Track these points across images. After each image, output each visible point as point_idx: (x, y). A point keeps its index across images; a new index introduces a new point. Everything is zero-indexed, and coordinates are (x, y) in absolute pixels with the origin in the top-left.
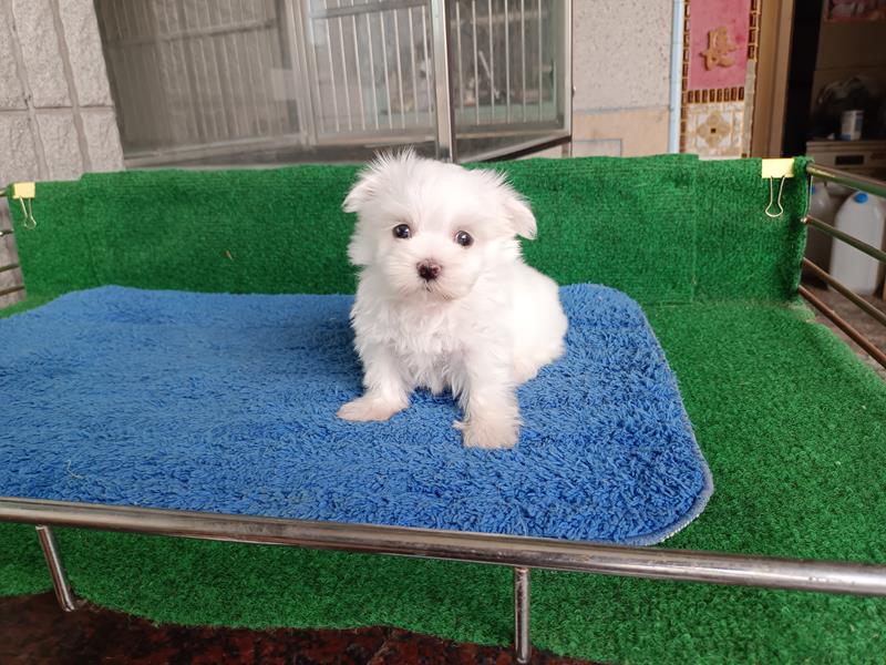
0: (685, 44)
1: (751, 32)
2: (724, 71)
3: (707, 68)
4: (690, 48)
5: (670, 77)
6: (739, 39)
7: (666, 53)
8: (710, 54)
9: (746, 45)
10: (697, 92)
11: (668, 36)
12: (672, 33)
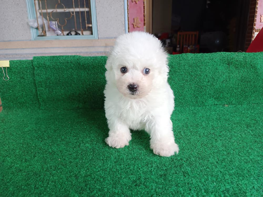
2: (138, 29)
3: (134, 27)
4: (129, 22)
5: (125, 30)
6: (141, 21)
7: (124, 23)
8: (135, 24)
9: (143, 22)
12: (125, 18)
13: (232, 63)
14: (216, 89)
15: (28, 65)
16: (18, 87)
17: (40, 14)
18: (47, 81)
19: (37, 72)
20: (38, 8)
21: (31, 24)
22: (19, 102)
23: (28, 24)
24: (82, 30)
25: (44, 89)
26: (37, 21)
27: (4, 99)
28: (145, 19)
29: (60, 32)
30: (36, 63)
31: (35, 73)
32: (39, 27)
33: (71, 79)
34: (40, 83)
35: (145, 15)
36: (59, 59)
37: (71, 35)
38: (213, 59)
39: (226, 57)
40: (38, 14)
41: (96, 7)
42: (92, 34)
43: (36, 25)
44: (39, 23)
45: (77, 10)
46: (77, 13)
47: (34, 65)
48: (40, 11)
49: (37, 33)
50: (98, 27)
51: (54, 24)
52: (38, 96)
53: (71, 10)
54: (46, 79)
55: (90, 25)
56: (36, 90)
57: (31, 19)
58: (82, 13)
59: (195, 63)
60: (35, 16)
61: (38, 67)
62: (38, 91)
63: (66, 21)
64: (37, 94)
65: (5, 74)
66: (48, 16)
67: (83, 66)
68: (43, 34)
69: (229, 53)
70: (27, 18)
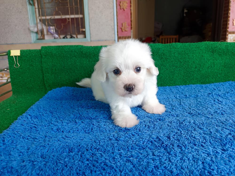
0: (117, 26)
1: (131, 24)
2: (126, 32)
3: (122, 31)
4: (118, 27)
5: (115, 33)
6: (129, 25)
7: (113, 27)
8: (123, 28)
9: (130, 27)
10: (121, 37)
11: (113, 24)
12: (114, 23)
13: (216, 51)
14: (203, 74)
15: (36, 54)
16: (27, 73)
17: (40, 20)
18: (53, 68)
19: (45, 60)
20: (38, 15)
21: (32, 29)
22: (27, 87)
23: (29, 29)
24: (77, 33)
25: (50, 75)
26: (37, 26)
27: (14, 85)
28: (132, 24)
29: (57, 36)
30: (44, 52)
31: (42, 61)
32: (39, 32)
33: (74, 66)
34: (47, 70)
35: (132, 21)
36: (64, 48)
37: (67, 38)
38: (199, 47)
39: (211, 45)
40: (38, 21)
41: (89, 14)
42: (85, 37)
43: (36, 30)
44: (39, 28)
45: (72, 16)
46: (72, 19)
47: (42, 54)
48: (40, 18)
49: (36, 37)
50: (91, 31)
51: (52, 29)
52: (45, 81)
53: (67, 17)
54: (52, 66)
55: (84, 30)
56: (43, 77)
57: (31, 24)
58: (77, 19)
59: (184, 51)
60: (36, 22)
61: (45, 56)
62: (45, 77)
63: (63, 26)
64: (44, 80)
65: (16, 62)
66: (47, 22)
67: (85, 54)
68: (42, 38)
69: (213, 42)
70: (29, 24)
